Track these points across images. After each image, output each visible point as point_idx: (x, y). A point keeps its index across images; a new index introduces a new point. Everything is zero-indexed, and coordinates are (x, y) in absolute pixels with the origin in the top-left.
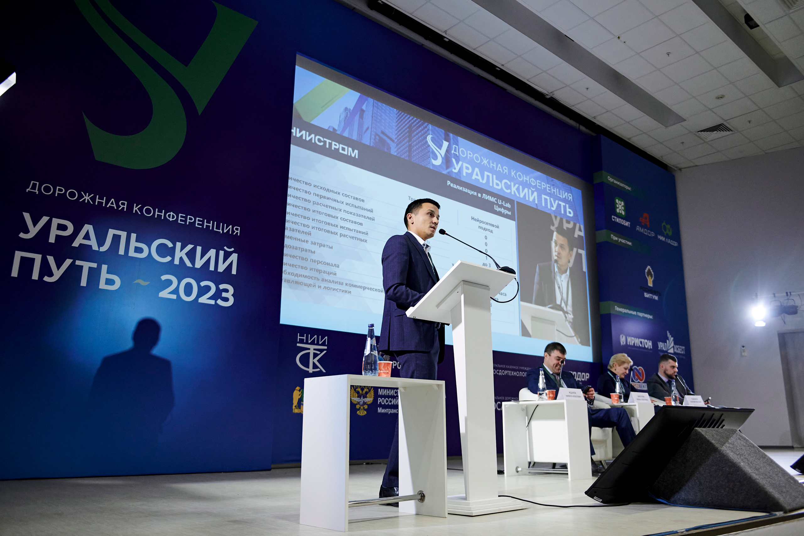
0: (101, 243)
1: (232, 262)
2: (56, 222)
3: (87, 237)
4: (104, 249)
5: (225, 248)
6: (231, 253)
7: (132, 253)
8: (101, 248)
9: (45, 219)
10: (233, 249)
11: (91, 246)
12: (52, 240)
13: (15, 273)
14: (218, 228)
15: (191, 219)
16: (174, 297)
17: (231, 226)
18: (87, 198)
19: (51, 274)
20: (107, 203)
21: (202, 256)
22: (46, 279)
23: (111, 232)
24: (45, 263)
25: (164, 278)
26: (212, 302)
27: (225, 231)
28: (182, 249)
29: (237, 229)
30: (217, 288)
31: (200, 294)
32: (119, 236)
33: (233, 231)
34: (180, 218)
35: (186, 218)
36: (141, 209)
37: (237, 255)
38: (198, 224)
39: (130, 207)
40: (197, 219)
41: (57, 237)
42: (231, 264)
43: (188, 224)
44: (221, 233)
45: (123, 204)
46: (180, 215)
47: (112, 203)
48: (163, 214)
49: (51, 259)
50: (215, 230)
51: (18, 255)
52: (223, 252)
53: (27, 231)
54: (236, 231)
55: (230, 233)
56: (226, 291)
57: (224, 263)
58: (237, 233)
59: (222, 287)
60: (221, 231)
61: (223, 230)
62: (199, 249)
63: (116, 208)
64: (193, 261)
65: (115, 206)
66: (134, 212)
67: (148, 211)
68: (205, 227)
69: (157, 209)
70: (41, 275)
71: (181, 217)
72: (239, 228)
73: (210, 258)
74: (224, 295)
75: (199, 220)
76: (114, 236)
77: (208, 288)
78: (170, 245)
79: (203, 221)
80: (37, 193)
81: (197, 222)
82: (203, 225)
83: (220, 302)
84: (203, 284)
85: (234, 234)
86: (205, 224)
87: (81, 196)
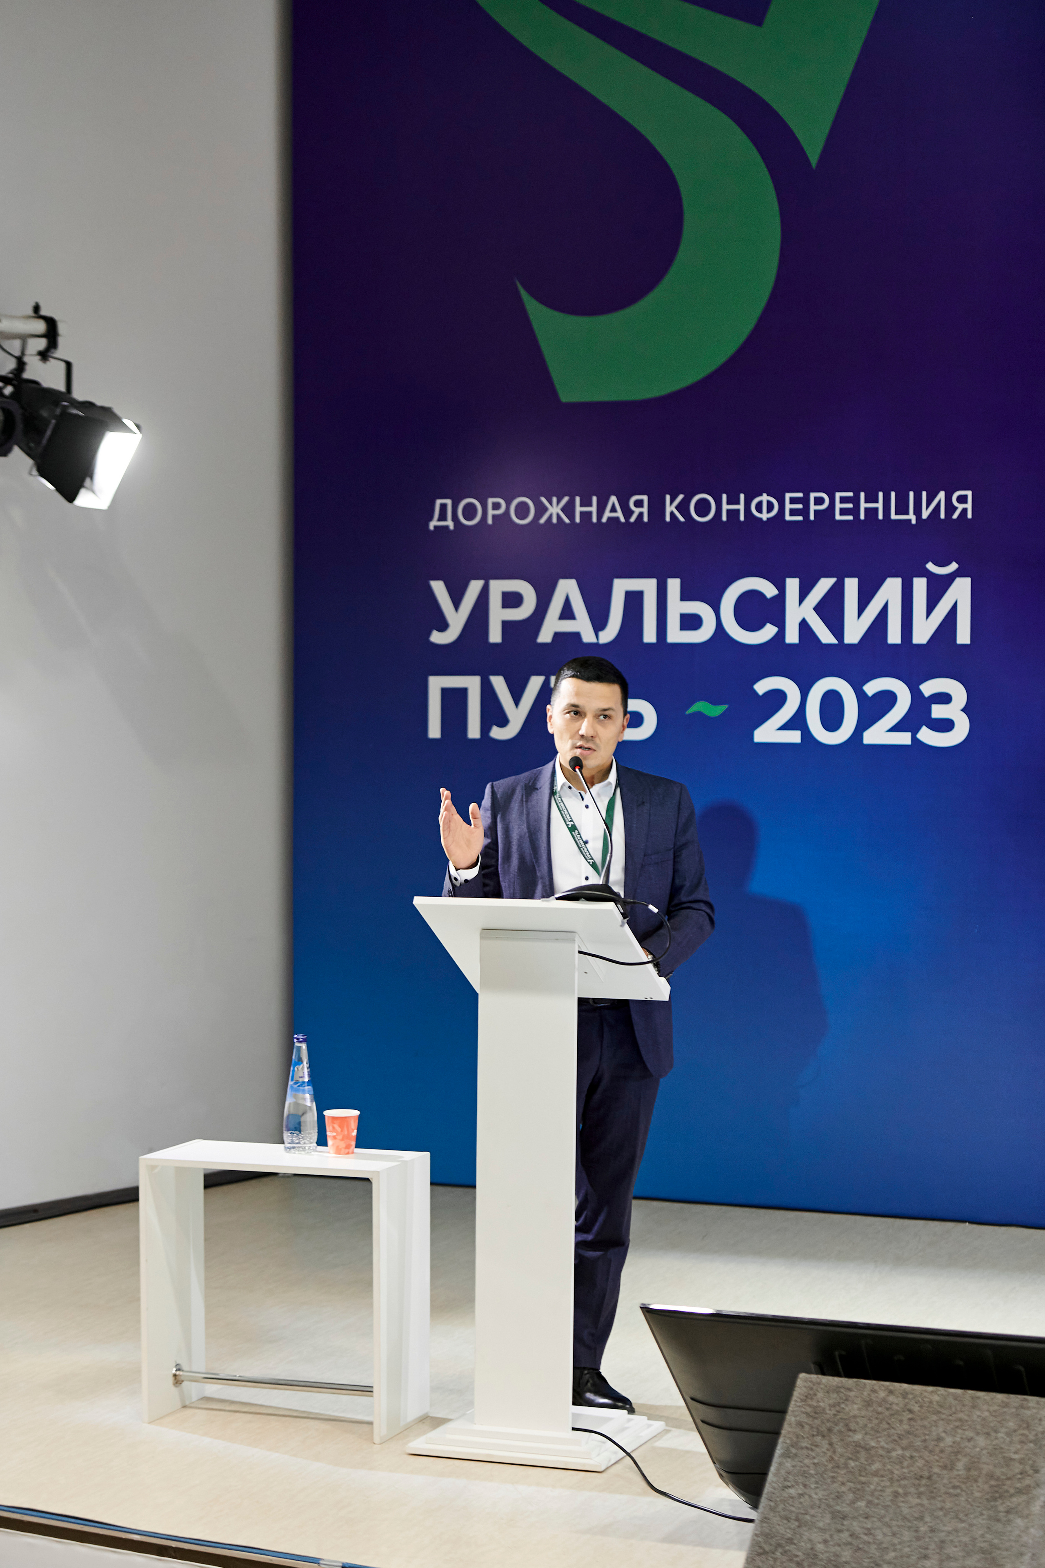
0: (599, 622)
1: (954, 608)
2: (498, 587)
3: (567, 613)
4: (608, 635)
5: (930, 566)
6: (949, 579)
7: (676, 635)
8: (601, 634)
9: (475, 587)
10: (954, 566)
11: (577, 636)
12: (495, 636)
13: (434, 731)
14: (902, 508)
15: (818, 501)
16: (794, 737)
17: (942, 495)
18: (555, 509)
19: (503, 721)
20: (601, 512)
21: (863, 605)
22: (497, 733)
23: (621, 587)
24: (488, 695)
25: (762, 687)
26: (904, 738)
27: (925, 514)
28: (803, 594)
29: (962, 499)
30: (916, 694)
31: (865, 722)
32: (641, 594)
33: (950, 509)
34: (788, 506)
35: (805, 501)
36: (683, 508)
37: (968, 581)
38: (843, 512)
39: (657, 508)
40: (838, 495)
41: (507, 626)
42: (952, 614)
43: (812, 517)
44: (914, 522)
45: (639, 504)
46: (788, 496)
47: (613, 510)
48: (741, 507)
49: (499, 683)
50: (893, 516)
51: (436, 684)
52: (924, 581)
53: (443, 626)
54: (960, 507)
55: (942, 516)
56: (944, 698)
57: (929, 613)
58: (965, 511)
59: (929, 688)
60: (912, 517)
61: (918, 511)
62: (851, 585)
63: (622, 520)
64: (837, 628)
65: (619, 514)
66: (668, 519)
67: (703, 507)
68: (862, 517)
69: (724, 496)
70: (485, 728)
71: (793, 501)
72: (969, 493)
73: (886, 607)
74: (938, 711)
75: (843, 500)
76: (628, 594)
77: (888, 699)
78: (769, 590)
79: (855, 500)
80: (452, 527)
81: (838, 506)
82: (855, 511)
83: (926, 735)
84: (872, 688)
85: (955, 516)
86: (863, 505)
87: (541, 510)
